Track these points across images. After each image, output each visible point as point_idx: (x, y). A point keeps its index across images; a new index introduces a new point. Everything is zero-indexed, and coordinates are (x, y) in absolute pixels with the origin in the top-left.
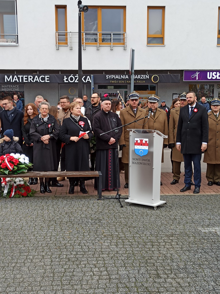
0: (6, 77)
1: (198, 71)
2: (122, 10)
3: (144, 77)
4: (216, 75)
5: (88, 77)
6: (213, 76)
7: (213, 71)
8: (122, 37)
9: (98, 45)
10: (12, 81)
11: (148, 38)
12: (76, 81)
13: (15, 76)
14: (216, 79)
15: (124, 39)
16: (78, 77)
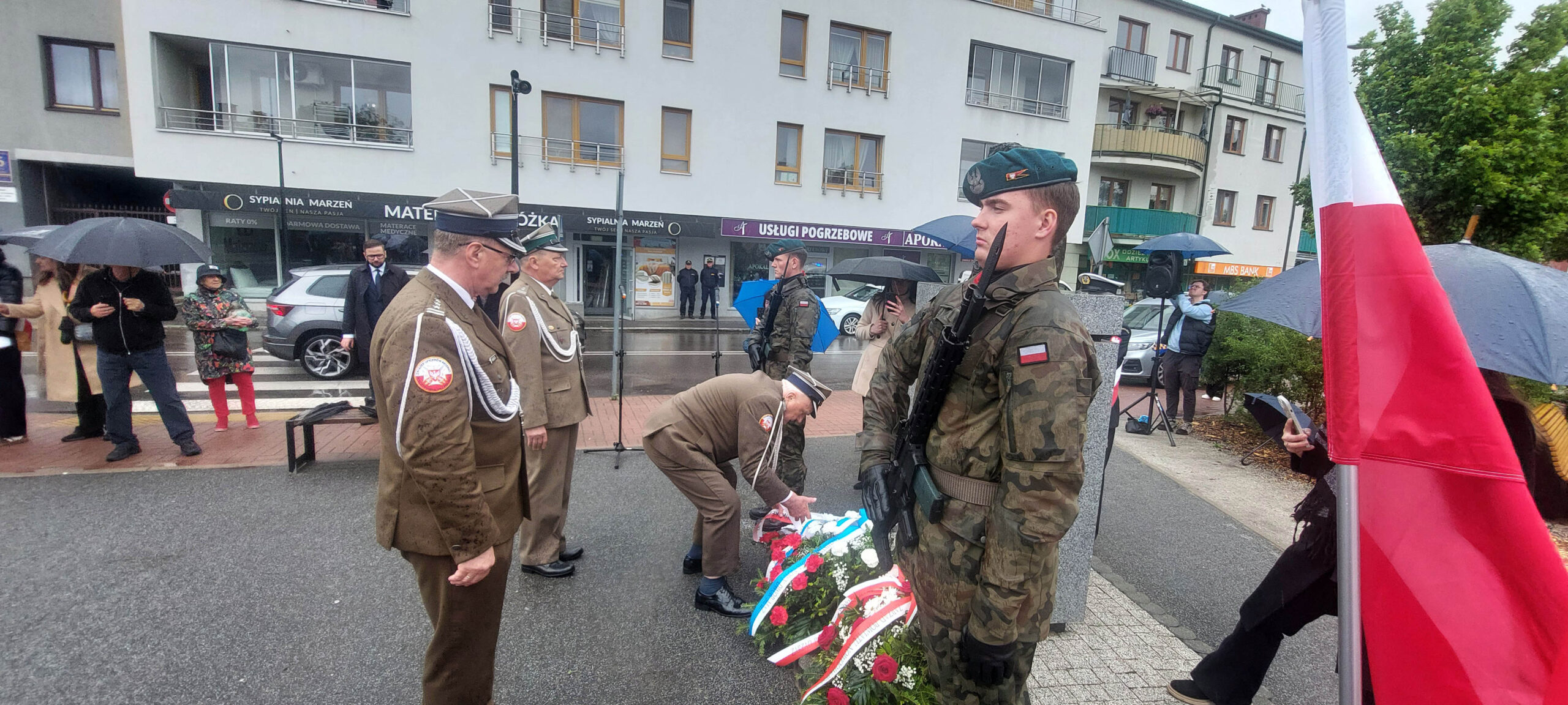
0: (387, 208)
1: (746, 221)
2: (617, 108)
3: (655, 224)
4: (773, 228)
5: (554, 218)
6: (768, 231)
7: (768, 223)
8: (616, 153)
9: (572, 164)
10: (401, 215)
11: (662, 159)
12: (530, 225)
13: (407, 208)
14: (773, 235)
15: (619, 158)
16: (535, 217)
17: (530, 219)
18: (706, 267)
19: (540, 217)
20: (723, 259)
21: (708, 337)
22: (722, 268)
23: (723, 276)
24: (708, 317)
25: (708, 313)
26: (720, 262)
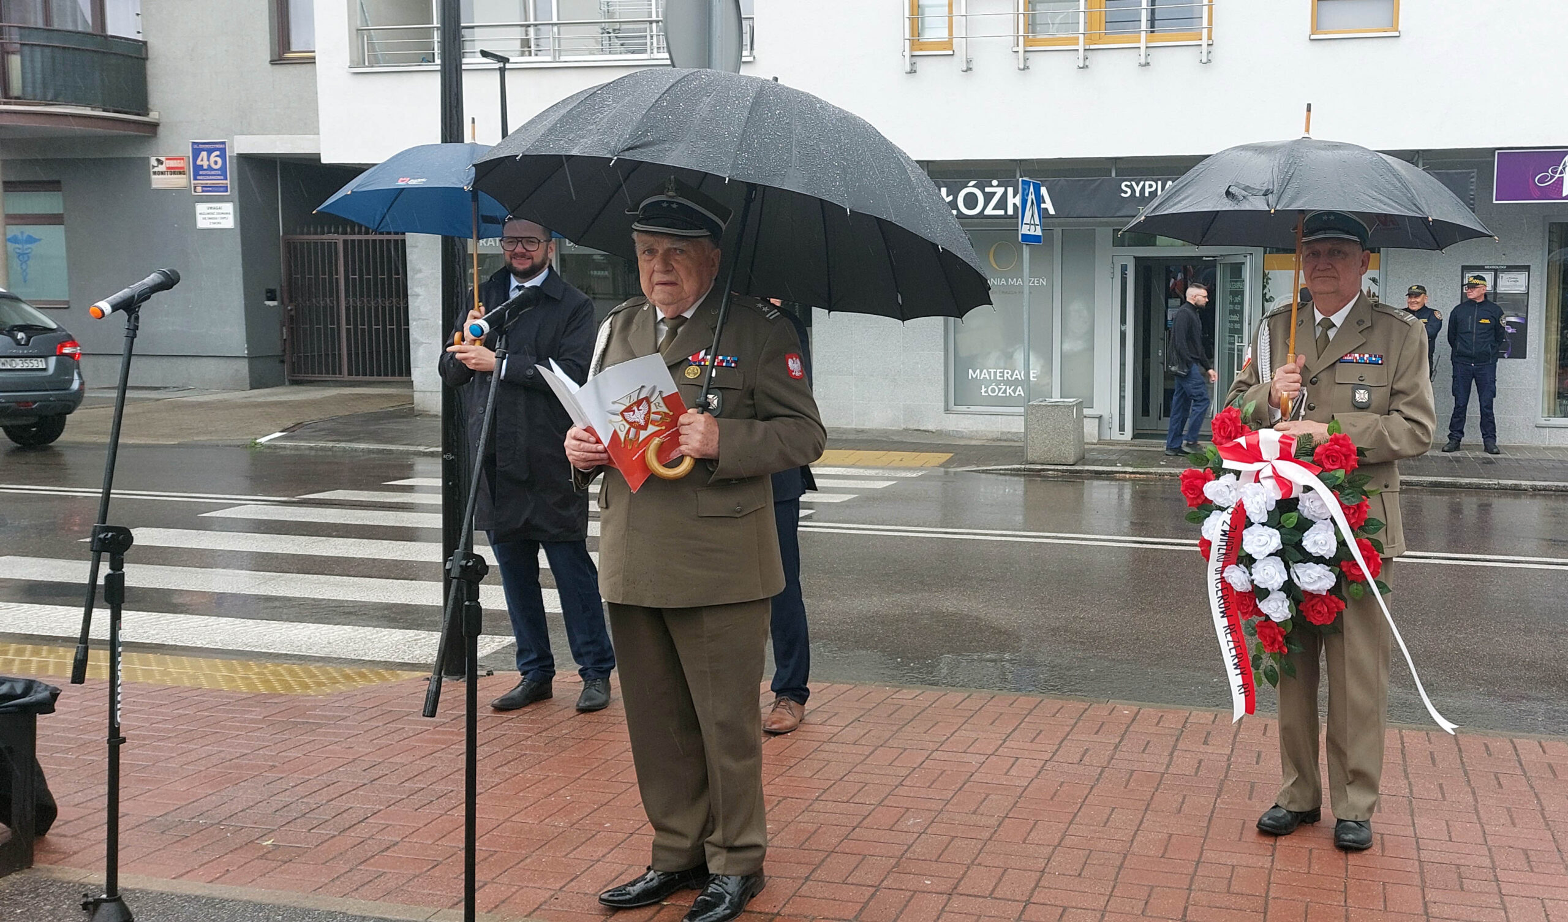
9: (1082, 46)
16: (1002, 190)
17: (988, 197)
18: (1467, 304)
19: (1010, 190)
20: (1522, 277)
21: (1470, 505)
22: (1520, 303)
23: (1522, 328)
24: (1470, 447)
25: (1473, 434)
26: (1511, 284)
